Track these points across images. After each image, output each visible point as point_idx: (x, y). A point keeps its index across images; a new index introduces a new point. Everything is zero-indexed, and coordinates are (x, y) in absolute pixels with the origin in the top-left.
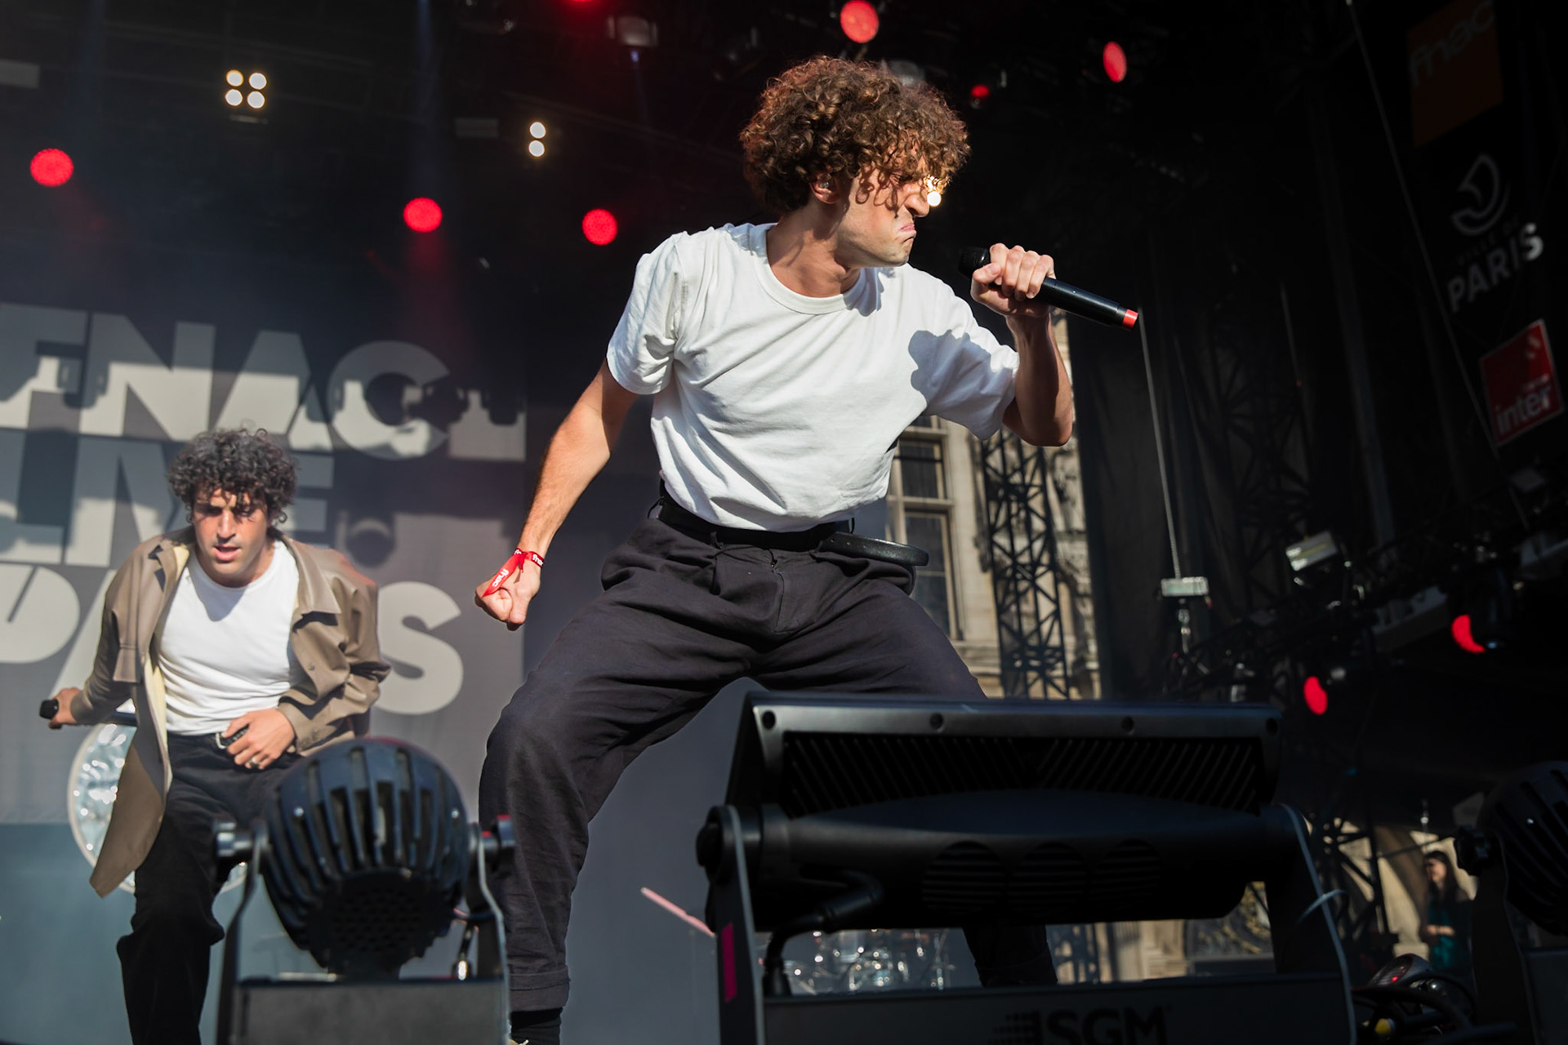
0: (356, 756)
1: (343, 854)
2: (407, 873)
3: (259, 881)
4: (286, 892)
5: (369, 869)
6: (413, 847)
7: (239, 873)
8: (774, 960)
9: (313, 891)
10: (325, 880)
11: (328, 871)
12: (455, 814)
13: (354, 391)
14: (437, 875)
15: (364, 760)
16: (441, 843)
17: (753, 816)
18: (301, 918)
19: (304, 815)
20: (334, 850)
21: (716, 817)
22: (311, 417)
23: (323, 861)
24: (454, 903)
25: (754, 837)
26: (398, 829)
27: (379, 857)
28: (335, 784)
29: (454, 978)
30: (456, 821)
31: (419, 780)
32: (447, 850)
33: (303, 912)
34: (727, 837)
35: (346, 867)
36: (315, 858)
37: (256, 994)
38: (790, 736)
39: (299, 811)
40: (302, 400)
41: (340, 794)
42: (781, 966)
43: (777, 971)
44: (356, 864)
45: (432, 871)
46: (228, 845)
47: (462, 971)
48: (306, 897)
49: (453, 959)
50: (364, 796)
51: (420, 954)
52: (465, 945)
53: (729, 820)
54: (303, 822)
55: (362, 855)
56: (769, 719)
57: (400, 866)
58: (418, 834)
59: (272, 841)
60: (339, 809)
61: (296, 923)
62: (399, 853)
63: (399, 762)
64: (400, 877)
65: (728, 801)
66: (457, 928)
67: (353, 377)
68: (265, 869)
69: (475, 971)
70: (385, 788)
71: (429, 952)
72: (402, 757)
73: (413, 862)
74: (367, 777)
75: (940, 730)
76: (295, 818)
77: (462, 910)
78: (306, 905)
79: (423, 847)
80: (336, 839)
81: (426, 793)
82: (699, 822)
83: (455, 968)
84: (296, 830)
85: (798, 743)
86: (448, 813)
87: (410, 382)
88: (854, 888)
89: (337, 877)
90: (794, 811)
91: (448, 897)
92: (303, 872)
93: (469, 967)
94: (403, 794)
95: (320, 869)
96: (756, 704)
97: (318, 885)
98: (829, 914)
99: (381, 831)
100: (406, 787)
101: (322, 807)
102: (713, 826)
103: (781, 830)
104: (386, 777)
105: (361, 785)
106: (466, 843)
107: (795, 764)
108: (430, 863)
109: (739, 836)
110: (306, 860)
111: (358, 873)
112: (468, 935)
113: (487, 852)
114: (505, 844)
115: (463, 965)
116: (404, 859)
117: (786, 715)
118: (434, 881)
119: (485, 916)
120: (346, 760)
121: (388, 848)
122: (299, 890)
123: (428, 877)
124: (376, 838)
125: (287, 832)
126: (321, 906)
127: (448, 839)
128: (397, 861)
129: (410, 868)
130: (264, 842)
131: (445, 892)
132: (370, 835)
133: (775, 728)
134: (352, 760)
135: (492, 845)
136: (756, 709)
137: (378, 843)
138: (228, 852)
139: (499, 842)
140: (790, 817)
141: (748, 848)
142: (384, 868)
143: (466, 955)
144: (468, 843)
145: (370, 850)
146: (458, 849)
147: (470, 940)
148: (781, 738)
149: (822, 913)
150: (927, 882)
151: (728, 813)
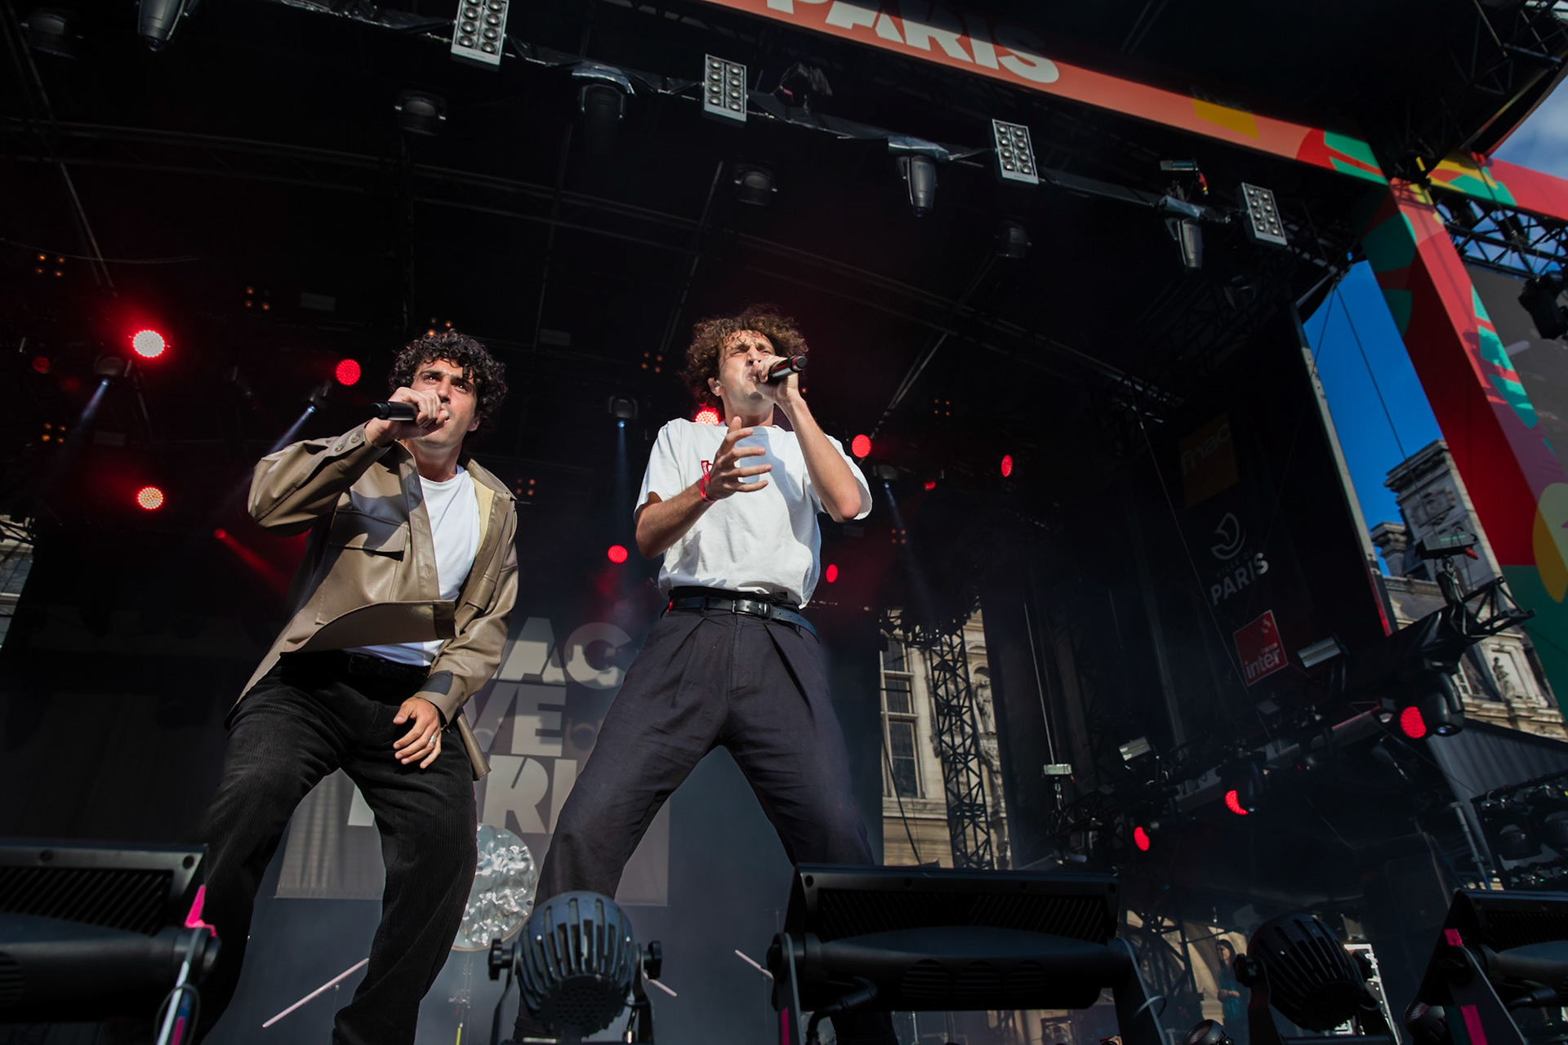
0: (573, 903)
1: (562, 965)
2: (598, 976)
3: (515, 978)
4: (530, 988)
5: (578, 975)
6: (603, 961)
7: (504, 972)
8: (813, 1032)
9: (545, 987)
10: (552, 980)
11: (554, 975)
12: (628, 939)
13: (578, 650)
14: (616, 979)
15: (577, 906)
16: (619, 959)
17: (799, 939)
18: (538, 1004)
19: (542, 940)
20: (558, 962)
21: (778, 940)
22: (554, 665)
23: (551, 969)
24: (626, 995)
25: (801, 953)
26: (595, 950)
27: (583, 967)
28: (560, 922)
29: (625, 1042)
30: (628, 943)
31: (608, 920)
32: (622, 962)
33: (539, 1000)
34: (785, 953)
35: (564, 973)
36: (547, 968)
38: (822, 891)
39: (539, 938)
40: (549, 656)
41: (563, 927)
42: (817, 1034)
43: (814, 1040)
44: (570, 971)
45: (614, 976)
46: (499, 958)
47: (629, 1040)
48: (541, 992)
49: (625, 1029)
50: (576, 928)
51: (606, 1027)
52: (632, 1020)
53: (786, 942)
54: (541, 944)
55: (573, 966)
56: (810, 880)
57: (595, 973)
58: (606, 953)
59: (523, 955)
60: (562, 936)
61: (534, 1006)
62: (595, 964)
63: (597, 907)
64: (595, 979)
65: (787, 929)
66: (627, 1011)
67: (578, 643)
68: (519, 972)
69: (636, 1039)
70: (588, 924)
71: (611, 1026)
72: (599, 904)
73: (602, 970)
74: (578, 917)
75: (910, 888)
76: (537, 942)
77: (631, 999)
78: (541, 996)
79: (609, 960)
80: (559, 956)
81: (611, 927)
82: (769, 943)
83: (625, 1035)
84: (537, 949)
85: (826, 895)
86: (623, 939)
87: (611, 646)
88: (859, 988)
89: (559, 979)
90: (824, 939)
91: (622, 992)
92: (540, 975)
93: (634, 1036)
94: (598, 927)
95: (549, 973)
96: (803, 872)
97: (548, 984)
98: (845, 1005)
99: (585, 950)
100: (601, 923)
101: (552, 935)
102: (776, 946)
103: (816, 948)
104: (589, 917)
105: (575, 922)
106: (633, 956)
107: (824, 909)
108: (612, 971)
109: (792, 952)
110: (541, 967)
111: (571, 977)
112: (634, 1014)
113: (645, 962)
114: (656, 957)
115: (630, 1034)
116: (597, 968)
117: (820, 878)
118: (615, 982)
119: (643, 1003)
120: (567, 906)
121: (589, 961)
122: (537, 987)
123: (611, 980)
124: (582, 955)
125: (532, 950)
126: (549, 997)
127: (623, 955)
128: (594, 970)
129: (601, 974)
130: (518, 955)
131: (621, 989)
132: (578, 954)
133: (812, 887)
134: (570, 907)
135: (649, 957)
136: (802, 875)
137: (583, 959)
138: (499, 962)
139: (653, 957)
140: (822, 942)
141: (797, 959)
142: (586, 974)
143: (632, 1027)
144: (635, 957)
145: (578, 963)
146: (629, 961)
147: (635, 1017)
148: (816, 893)
149: (841, 1004)
150: (904, 985)
151: (785, 938)
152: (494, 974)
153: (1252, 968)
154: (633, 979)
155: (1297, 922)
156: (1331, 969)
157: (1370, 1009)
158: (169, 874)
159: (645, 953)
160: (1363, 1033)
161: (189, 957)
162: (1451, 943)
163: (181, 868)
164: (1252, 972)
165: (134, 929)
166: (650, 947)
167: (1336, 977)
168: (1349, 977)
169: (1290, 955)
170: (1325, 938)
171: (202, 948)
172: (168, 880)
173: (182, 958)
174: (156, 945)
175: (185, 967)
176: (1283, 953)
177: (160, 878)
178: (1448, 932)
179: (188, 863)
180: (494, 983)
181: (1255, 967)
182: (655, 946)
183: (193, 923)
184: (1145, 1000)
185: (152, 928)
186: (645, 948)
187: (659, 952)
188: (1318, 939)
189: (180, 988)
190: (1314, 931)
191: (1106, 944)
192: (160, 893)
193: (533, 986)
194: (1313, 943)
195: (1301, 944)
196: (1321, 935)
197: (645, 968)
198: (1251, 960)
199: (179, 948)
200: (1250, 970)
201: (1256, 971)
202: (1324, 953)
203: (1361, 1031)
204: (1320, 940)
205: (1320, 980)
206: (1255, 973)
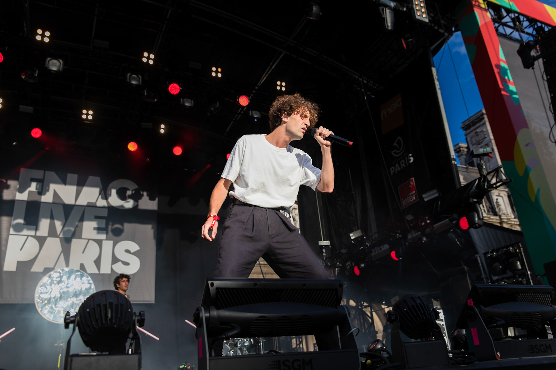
0: (104, 295)
1: (99, 321)
2: (115, 326)
3: (77, 328)
4: (84, 332)
5: (106, 325)
6: (118, 319)
7: (71, 326)
8: (212, 347)
10: (94, 328)
11: (95, 326)
12: (130, 310)
14: (124, 327)
15: (106, 296)
16: (125, 318)
17: (207, 310)
20: (97, 320)
21: (198, 310)
23: (93, 323)
24: (129, 333)
25: (208, 315)
26: (114, 315)
27: (109, 322)
28: (98, 303)
29: (127, 353)
30: (130, 312)
31: (120, 301)
32: (127, 320)
33: (89, 337)
34: (201, 315)
35: (100, 325)
37: (74, 359)
38: (217, 289)
39: (88, 310)
41: (99, 305)
44: (102, 324)
46: (69, 319)
47: (130, 352)
48: (89, 333)
49: (128, 349)
50: (105, 306)
52: (131, 345)
53: (201, 310)
54: (89, 312)
55: (104, 322)
56: (212, 284)
57: (114, 324)
58: (119, 316)
59: (80, 318)
60: (99, 309)
62: (114, 321)
63: (115, 297)
65: (202, 306)
66: (129, 340)
68: (78, 325)
69: (134, 352)
70: (111, 304)
72: (116, 295)
73: (117, 323)
74: (106, 301)
75: (256, 287)
76: (87, 312)
77: (131, 335)
78: (89, 335)
79: (120, 319)
80: (97, 318)
81: (122, 305)
83: (128, 351)
84: (87, 315)
85: (220, 290)
86: (127, 310)
88: (233, 328)
89: (97, 327)
90: (218, 308)
92: (88, 326)
93: (132, 350)
94: (115, 305)
95: (93, 325)
97: (92, 330)
98: (227, 335)
99: (109, 315)
100: (116, 303)
101: (94, 309)
102: (197, 312)
103: (215, 313)
104: (111, 301)
105: (105, 303)
107: (219, 296)
108: (122, 324)
109: (204, 315)
110: (89, 323)
111: (103, 327)
112: (132, 342)
113: (137, 320)
114: (142, 318)
115: (130, 350)
117: (217, 283)
119: (136, 337)
120: (101, 296)
121: (111, 320)
122: (87, 331)
123: (121, 327)
125: (84, 316)
126: (93, 336)
127: (127, 317)
129: (117, 325)
130: (78, 318)
131: (126, 331)
132: (106, 316)
133: (214, 287)
135: (139, 318)
136: (209, 282)
137: (108, 318)
138: (69, 321)
139: (141, 317)
140: (217, 310)
141: (206, 318)
142: (110, 325)
143: (131, 347)
144: (133, 318)
145: (106, 320)
146: (130, 320)
147: (133, 343)
148: (215, 289)
149: (225, 335)
150: (252, 326)
151: (201, 308)
152: (67, 326)
154: (132, 327)
155: (412, 297)
156: (423, 315)
157: (437, 330)
159: (137, 316)
160: (434, 340)
162: (469, 305)
164: (393, 318)
166: (140, 313)
167: (425, 318)
169: (408, 311)
170: (422, 305)
176: (405, 310)
178: (468, 301)
180: (67, 330)
181: (394, 316)
182: (142, 313)
184: (351, 330)
186: (137, 314)
187: (144, 315)
190: (418, 301)
191: (337, 308)
194: (417, 305)
195: (413, 306)
196: (421, 302)
197: (137, 322)
198: (393, 313)
200: (392, 317)
202: (421, 309)
203: (433, 339)
204: (420, 304)
205: (419, 320)
206: (394, 318)
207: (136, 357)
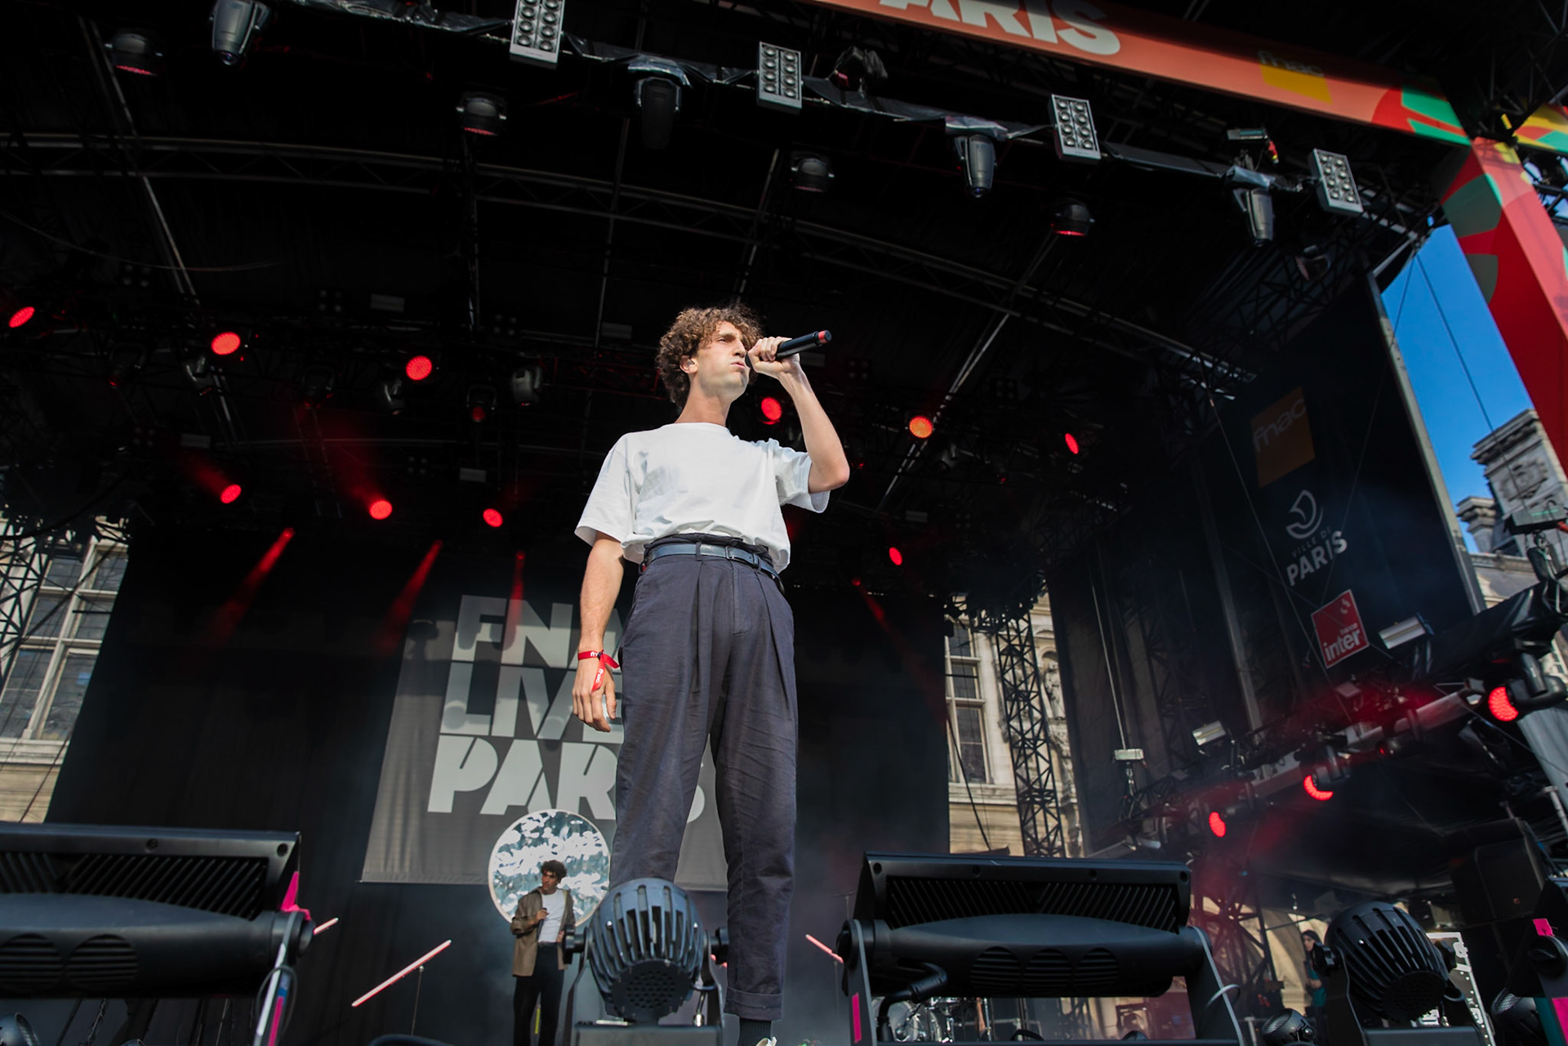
0: (642, 890)
1: (632, 950)
2: (667, 961)
3: (587, 962)
4: (602, 972)
5: (648, 960)
6: (671, 947)
7: (576, 957)
8: (883, 1018)
9: (616, 971)
10: (623, 965)
11: (624, 960)
12: (695, 926)
14: (685, 963)
15: (645, 893)
16: (687, 944)
17: (868, 923)
18: (610, 988)
19: (612, 926)
20: (628, 947)
21: (846, 926)
23: (621, 954)
24: (694, 980)
25: (870, 939)
26: (663, 936)
27: (652, 952)
28: (630, 908)
29: (694, 1026)
30: (695, 929)
31: (676, 906)
32: (690, 948)
33: (610, 983)
34: (854, 938)
35: (634, 958)
36: (618, 953)
37: (583, 1031)
38: (891, 878)
39: (610, 923)
41: (632, 914)
42: (887, 1020)
43: (885, 1025)
44: (639, 955)
45: (682, 961)
46: (571, 942)
47: (699, 1023)
48: (612, 976)
49: (694, 1013)
50: (644, 914)
51: (675, 1010)
52: (700, 1005)
53: (855, 928)
54: (611, 929)
55: (643, 951)
56: (878, 867)
57: (664, 958)
58: (674, 938)
59: (594, 941)
60: (632, 922)
61: (606, 990)
62: (663, 949)
63: (665, 894)
64: (664, 963)
65: (854, 918)
66: (696, 994)
68: (590, 956)
69: (706, 1022)
70: (656, 910)
71: (679, 1010)
72: (667, 891)
73: (671, 956)
74: (647, 904)
75: (978, 876)
76: (606, 926)
77: (699, 984)
78: (612, 980)
79: (677, 945)
80: (629, 941)
81: (679, 914)
82: (838, 930)
83: (694, 1018)
84: (607, 934)
85: (895, 882)
86: (690, 924)
88: (930, 974)
89: (629, 963)
90: (893, 925)
91: (691, 977)
92: (611, 960)
93: (703, 1017)
94: (667, 914)
95: (620, 958)
96: (871, 858)
97: (618, 968)
98: (915, 990)
99: (653, 935)
100: (668, 910)
101: (622, 921)
102: (845, 932)
103: (885, 933)
104: (657, 904)
105: (644, 909)
106: (701, 942)
107: (893, 895)
108: (681, 956)
109: (861, 937)
110: (612, 951)
111: (641, 961)
112: (702, 998)
113: (713, 948)
115: (699, 1017)
116: (666, 954)
117: (888, 864)
118: (683, 967)
119: (711, 988)
120: (636, 893)
121: (658, 947)
122: (608, 971)
123: (679, 965)
124: (651, 940)
125: (603, 936)
126: (620, 981)
127: (691, 941)
128: (662, 955)
129: (669, 959)
130: (590, 939)
131: (689, 974)
132: (647, 939)
133: (880, 875)
134: (638, 893)
135: (716, 942)
136: (870, 862)
137: (652, 945)
138: (572, 947)
139: (721, 942)
140: (891, 928)
141: (866, 946)
142: (655, 959)
143: (701, 1010)
144: (703, 943)
145: (648, 948)
146: (696, 948)
147: (703, 1002)
148: (885, 880)
149: (911, 989)
150: (973, 971)
151: (855, 924)
153: (1330, 957)
154: (701, 964)
155: (1376, 910)
156: (1413, 960)
157: (1454, 1000)
158: (265, 861)
159: (713, 939)
160: (1447, 1024)
161: (286, 939)
162: (1540, 933)
163: (276, 856)
164: (1330, 961)
165: (234, 913)
166: (718, 933)
167: (1418, 967)
168: (1432, 968)
169: (1369, 944)
170: (1407, 929)
171: (298, 930)
172: (264, 867)
173: (280, 940)
174: (256, 928)
175: (283, 949)
176: (1362, 942)
177: (257, 865)
178: (1536, 922)
179: (282, 850)
181: (1333, 956)
183: (288, 908)
184: (1219, 989)
185: (250, 912)
186: (713, 934)
188: (1399, 927)
189: (278, 969)
190: (1395, 920)
191: (1178, 933)
192: (257, 879)
193: (605, 971)
194: (1393, 932)
195: (1381, 933)
196: (1402, 924)
197: (714, 954)
198: (1329, 949)
199: (277, 931)
201: (1334, 960)
202: (1405, 942)
203: (1445, 1022)
204: (1401, 929)
205: (1402, 971)
206: (1333, 963)
207: (712, 1030)
